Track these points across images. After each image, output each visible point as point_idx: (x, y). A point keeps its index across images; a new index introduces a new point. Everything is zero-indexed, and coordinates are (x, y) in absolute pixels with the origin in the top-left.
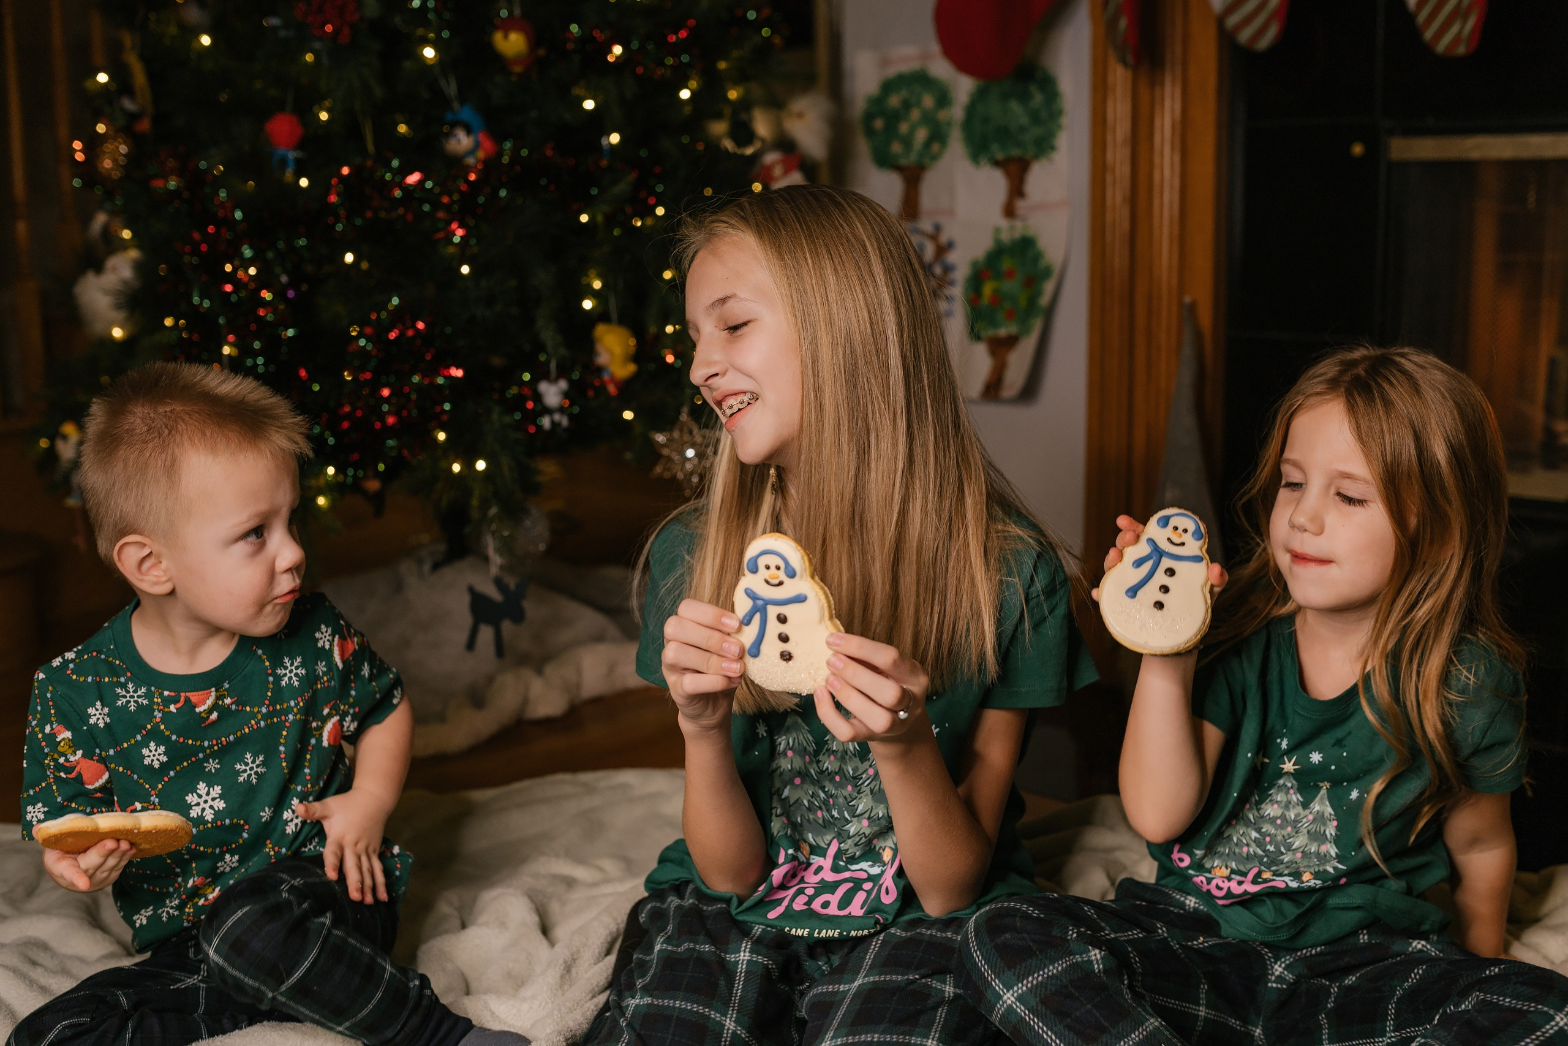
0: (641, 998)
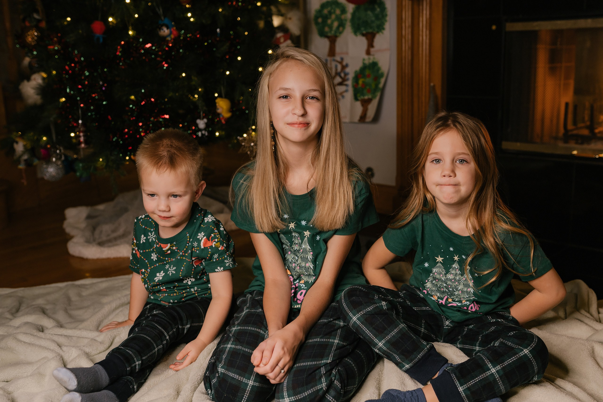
0: (237, 327)
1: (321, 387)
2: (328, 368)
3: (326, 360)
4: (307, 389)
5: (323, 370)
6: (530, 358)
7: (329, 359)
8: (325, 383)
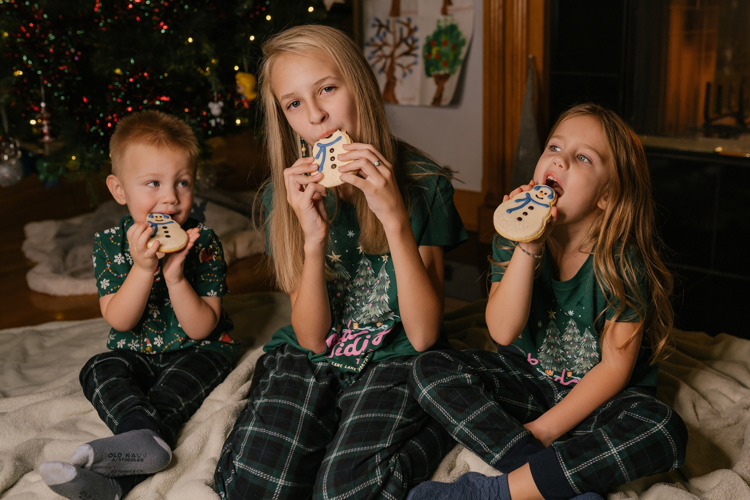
0: (263, 400)
1: (374, 482)
2: (385, 454)
3: (383, 443)
4: (355, 486)
5: (378, 458)
6: (666, 436)
7: (388, 442)
8: (381, 477)
